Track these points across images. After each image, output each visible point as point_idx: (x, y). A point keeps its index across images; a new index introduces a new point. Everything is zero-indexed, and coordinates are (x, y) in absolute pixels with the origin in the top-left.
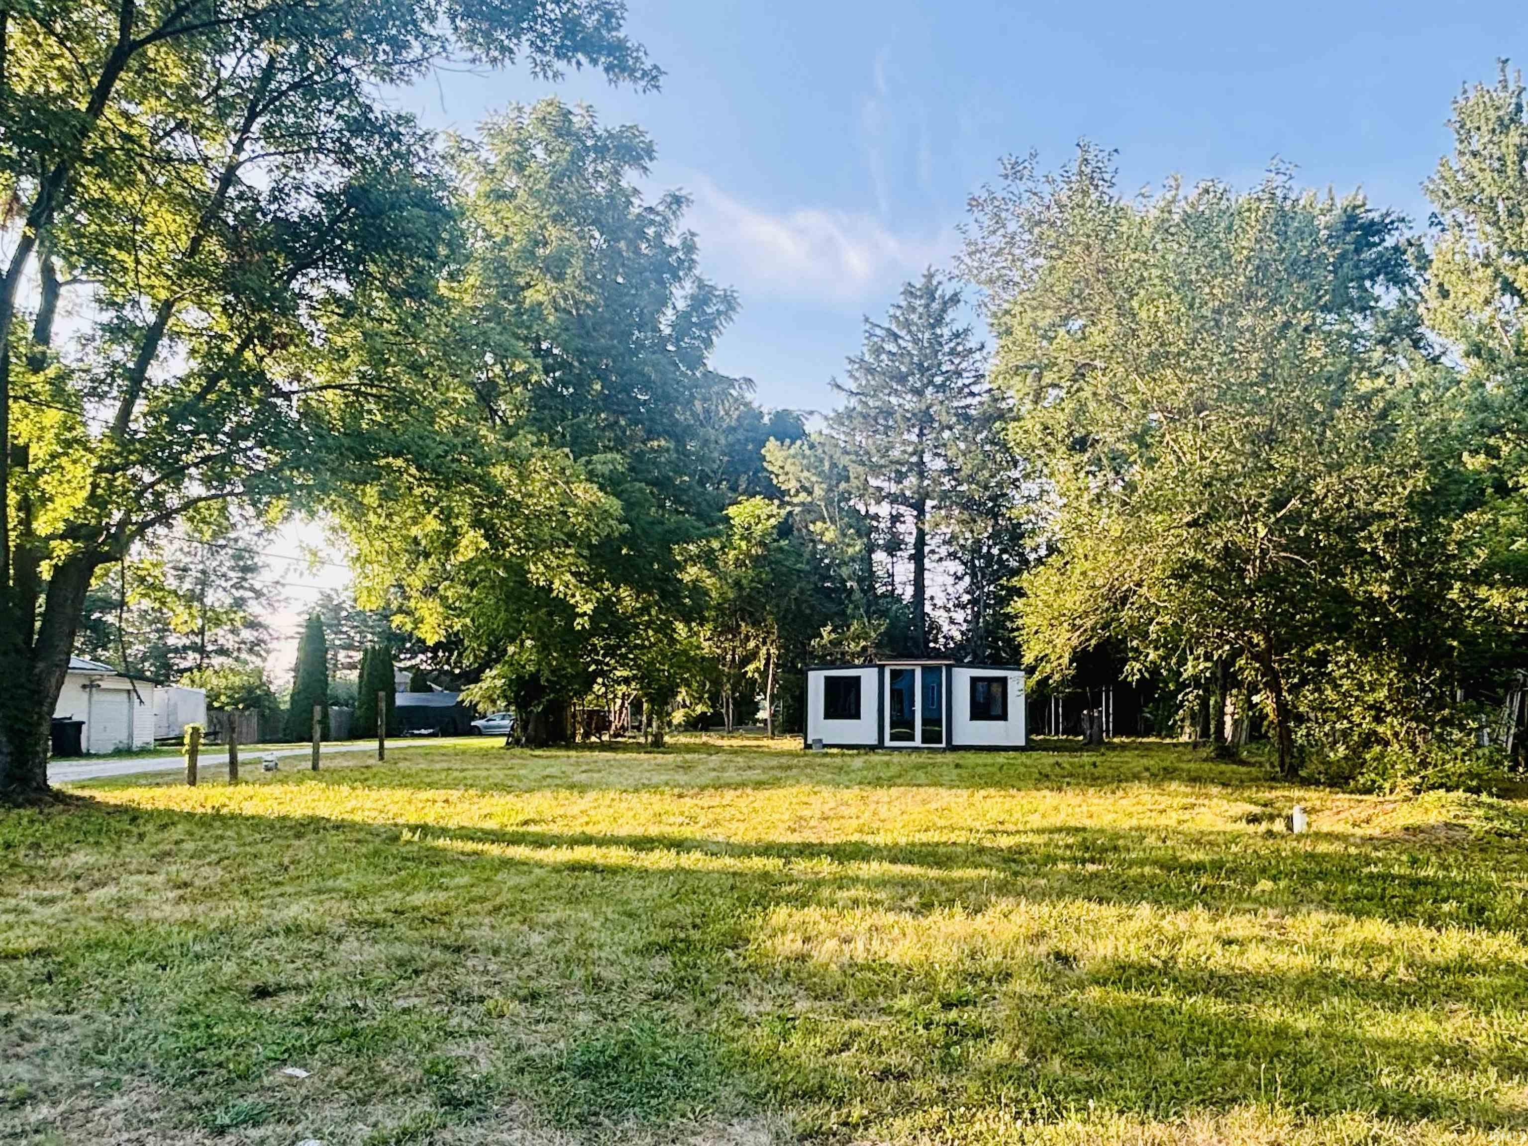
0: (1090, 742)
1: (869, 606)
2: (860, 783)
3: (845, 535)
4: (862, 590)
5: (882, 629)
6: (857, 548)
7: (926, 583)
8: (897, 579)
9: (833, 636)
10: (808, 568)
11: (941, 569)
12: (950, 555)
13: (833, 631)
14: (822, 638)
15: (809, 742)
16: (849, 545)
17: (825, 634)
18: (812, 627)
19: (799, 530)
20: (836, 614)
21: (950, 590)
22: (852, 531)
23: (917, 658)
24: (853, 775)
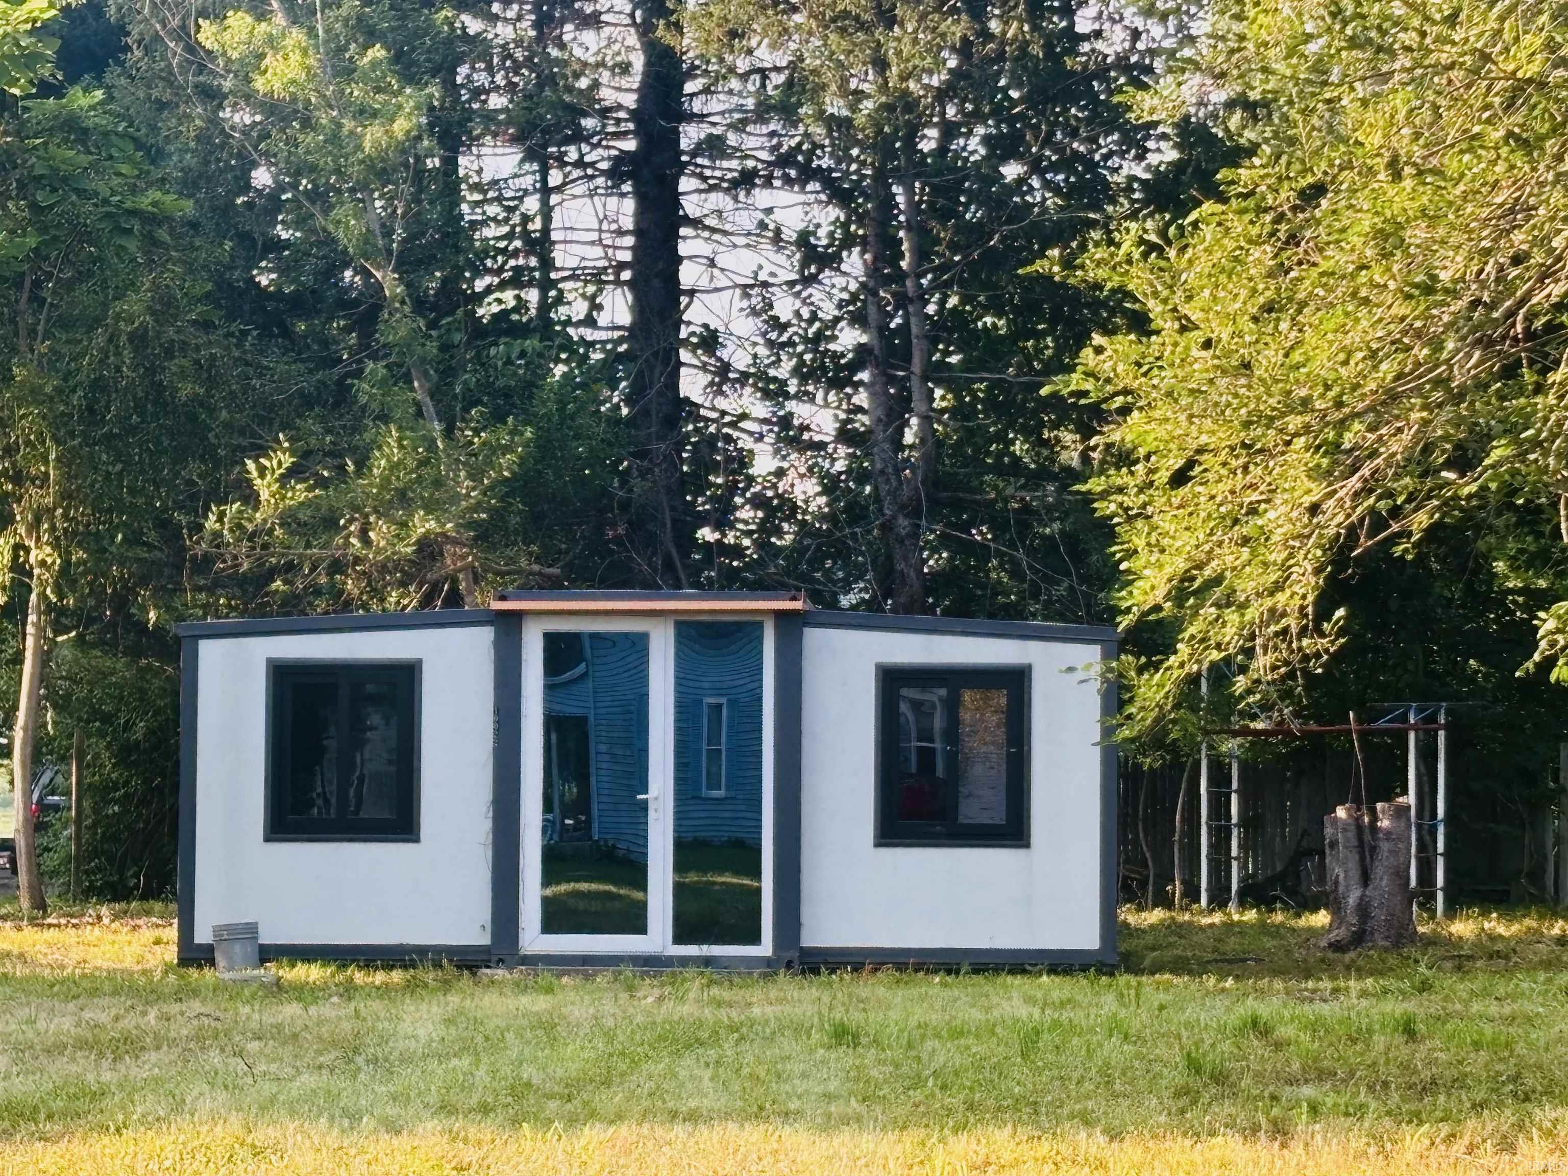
0: (1358, 939)
1: (448, 372)
2: (446, 1109)
3: (347, 72)
4: (420, 305)
5: (507, 463)
6: (401, 126)
7: (688, 275)
8: (563, 257)
9: (300, 493)
10: (188, 207)
11: (746, 220)
12: (785, 160)
13: (294, 472)
14: (251, 498)
15: (203, 935)
16: (365, 114)
17: (265, 488)
18: (208, 454)
19: (151, 45)
20: (308, 401)
21: (784, 307)
22: (377, 52)
23: (649, 587)
24: (408, 1076)
